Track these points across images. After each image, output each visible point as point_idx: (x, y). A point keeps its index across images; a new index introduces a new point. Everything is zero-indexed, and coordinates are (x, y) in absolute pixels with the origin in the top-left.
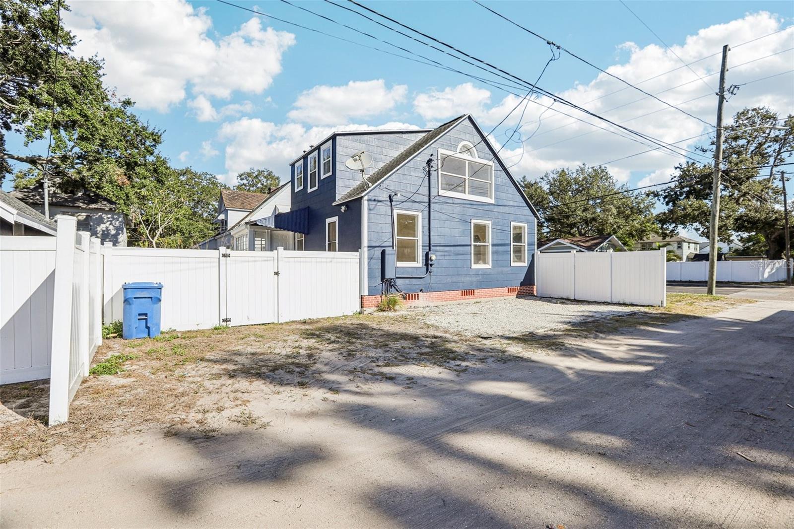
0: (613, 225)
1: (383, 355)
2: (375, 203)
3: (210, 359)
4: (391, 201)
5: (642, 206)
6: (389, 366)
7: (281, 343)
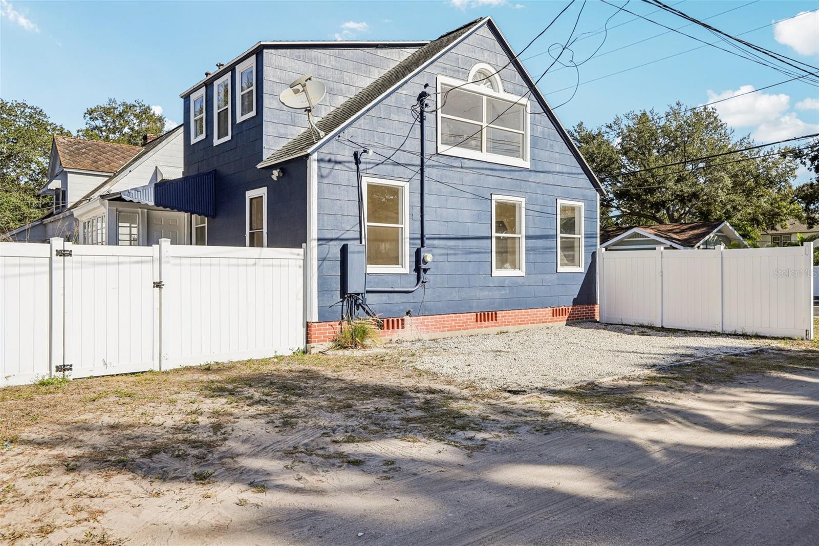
0: (725, 205)
1: (343, 423)
2: (331, 165)
3: (30, 439)
4: (358, 162)
5: (774, 173)
6: (353, 442)
7: (164, 407)
